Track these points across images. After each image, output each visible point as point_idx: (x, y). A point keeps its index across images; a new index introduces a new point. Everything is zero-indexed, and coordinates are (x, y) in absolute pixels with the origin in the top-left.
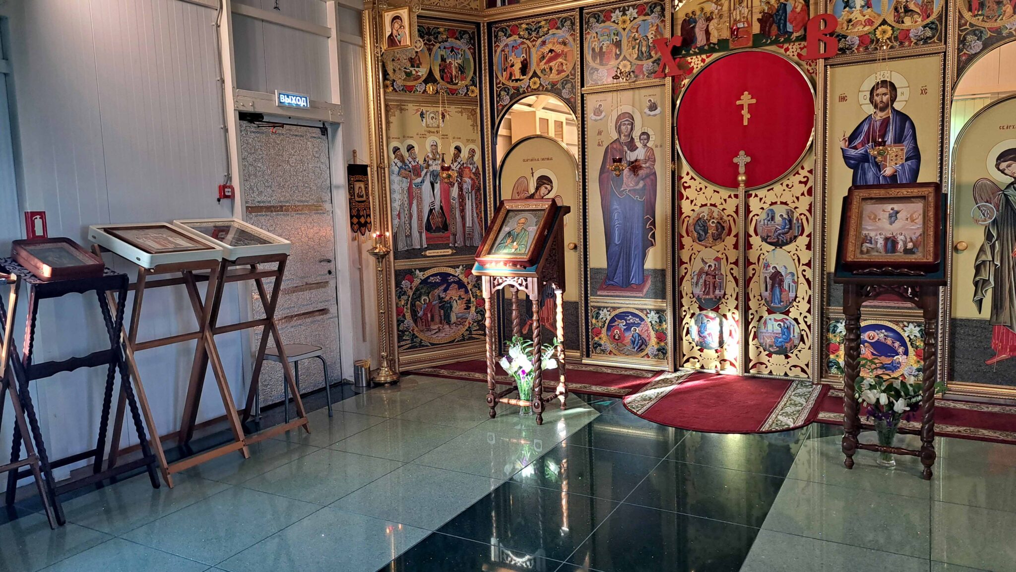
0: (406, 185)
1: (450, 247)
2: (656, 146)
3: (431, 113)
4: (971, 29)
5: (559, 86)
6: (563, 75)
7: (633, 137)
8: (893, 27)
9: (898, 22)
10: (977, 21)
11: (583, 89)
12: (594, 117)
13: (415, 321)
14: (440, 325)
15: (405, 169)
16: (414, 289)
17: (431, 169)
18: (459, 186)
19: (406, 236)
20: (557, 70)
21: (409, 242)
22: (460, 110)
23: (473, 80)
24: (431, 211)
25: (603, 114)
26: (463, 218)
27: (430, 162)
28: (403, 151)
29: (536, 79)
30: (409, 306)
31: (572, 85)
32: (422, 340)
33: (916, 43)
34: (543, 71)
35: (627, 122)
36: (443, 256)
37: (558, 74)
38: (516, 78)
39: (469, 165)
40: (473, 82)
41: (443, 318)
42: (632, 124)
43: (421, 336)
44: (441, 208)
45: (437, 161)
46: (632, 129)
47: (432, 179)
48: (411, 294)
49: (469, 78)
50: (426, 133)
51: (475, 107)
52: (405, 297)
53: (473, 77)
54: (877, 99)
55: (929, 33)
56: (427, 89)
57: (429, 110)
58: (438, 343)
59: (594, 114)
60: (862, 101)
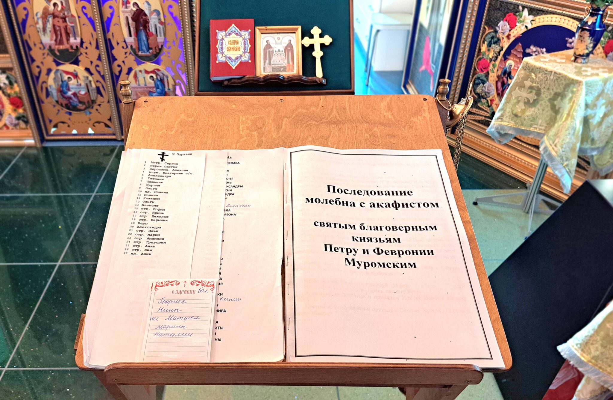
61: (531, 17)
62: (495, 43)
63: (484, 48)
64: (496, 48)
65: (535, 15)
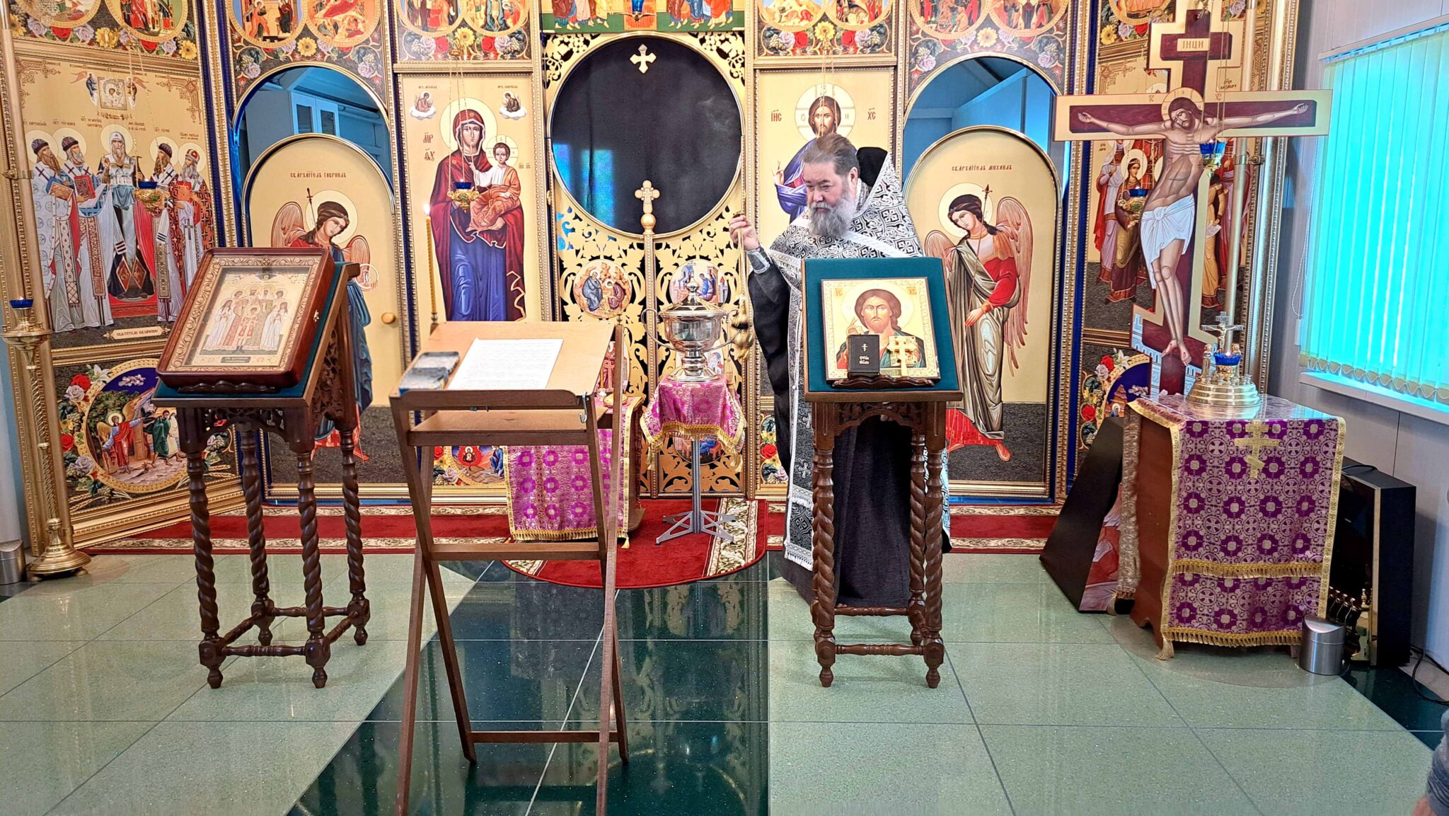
0: (64, 210)
1: (159, 323)
2: (521, 167)
3: (108, 82)
4: (923, 39)
5: (352, 55)
6: (359, 39)
7: (484, 149)
8: (835, 26)
9: (841, 19)
10: (930, 30)
11: (395, 65)
12: (417, 113)
13: (98, 458)
14: (146, 461)
15: (62, 183)
16: (92, 400)
17: (113, 182)
18: (170, 215)
19: (70, 306)
20: (347, 30)
21: (76, 315)
22: (165, 80)
23: (186, 29)
24: (118, 258)
25: (432, 109)
26: (181, 271)
27: (112, 171)
28: (56, 149)
29: (308, 40)
30: (83, 431)
31: (376, 57)
32: (113, 490)
33: (862, 51)
34: (321, 28)
35: (472, 126)
36: (145, 338)
37: (350, 36)
38: (272, 34)
39: (188, 179)
40: (188, 33)
41: (152, 448)
42: (481, 129)
43: (111, 482)
44: (139, 253)
45: (124, 169)
46: (481, 137)
47: (117, 202)
48: (86, 409)
49: (181, 26)
50: (100, 118)
51: (193, 79)
52: (76, 416)
53: (186, 25)
54: (818, 121)
55: (877, 40)
56: (98, 38)
57: (105, 77)
58: (145, 491)
59: (417, 108)
60: (800, 123)
61: (1127, 358)
62: (1096, 387)
63: (1086, 394)
64: (1098, 392)
65: (1130, 356)
